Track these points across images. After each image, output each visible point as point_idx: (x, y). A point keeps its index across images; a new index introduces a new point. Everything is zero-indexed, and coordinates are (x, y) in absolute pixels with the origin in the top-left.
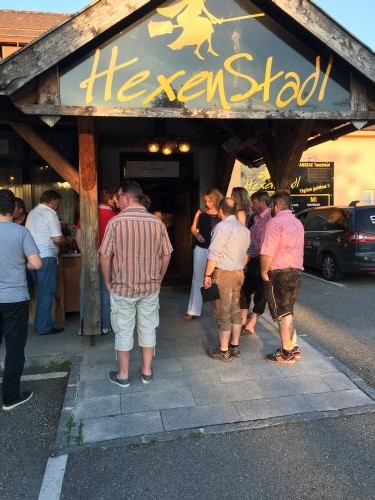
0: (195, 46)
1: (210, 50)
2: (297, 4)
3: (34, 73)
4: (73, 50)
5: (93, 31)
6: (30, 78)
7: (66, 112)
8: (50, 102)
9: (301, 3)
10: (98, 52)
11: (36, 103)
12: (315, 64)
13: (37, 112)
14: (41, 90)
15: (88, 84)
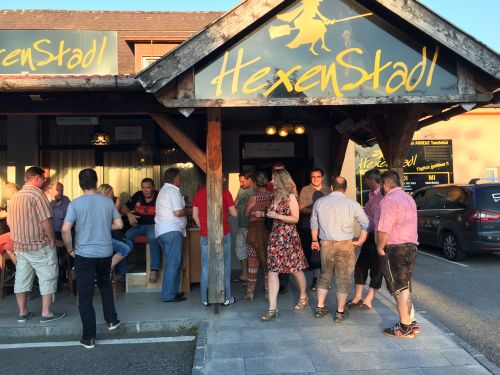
0: (311, 44)
1: (324, 46)
2: (402, 3)
3: (175, 74)
4: (207, 54)
5: (223, 37)
6: (172, 78)
7: (200, 105)
8: (186, 96)
9: (406, 2)
10: (227, 54)
11: (176, 98)
12: (421, 53)
13: (176, 105)
14: (179, 87)
15: (218, 80)
